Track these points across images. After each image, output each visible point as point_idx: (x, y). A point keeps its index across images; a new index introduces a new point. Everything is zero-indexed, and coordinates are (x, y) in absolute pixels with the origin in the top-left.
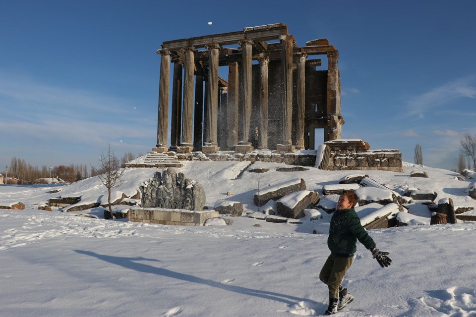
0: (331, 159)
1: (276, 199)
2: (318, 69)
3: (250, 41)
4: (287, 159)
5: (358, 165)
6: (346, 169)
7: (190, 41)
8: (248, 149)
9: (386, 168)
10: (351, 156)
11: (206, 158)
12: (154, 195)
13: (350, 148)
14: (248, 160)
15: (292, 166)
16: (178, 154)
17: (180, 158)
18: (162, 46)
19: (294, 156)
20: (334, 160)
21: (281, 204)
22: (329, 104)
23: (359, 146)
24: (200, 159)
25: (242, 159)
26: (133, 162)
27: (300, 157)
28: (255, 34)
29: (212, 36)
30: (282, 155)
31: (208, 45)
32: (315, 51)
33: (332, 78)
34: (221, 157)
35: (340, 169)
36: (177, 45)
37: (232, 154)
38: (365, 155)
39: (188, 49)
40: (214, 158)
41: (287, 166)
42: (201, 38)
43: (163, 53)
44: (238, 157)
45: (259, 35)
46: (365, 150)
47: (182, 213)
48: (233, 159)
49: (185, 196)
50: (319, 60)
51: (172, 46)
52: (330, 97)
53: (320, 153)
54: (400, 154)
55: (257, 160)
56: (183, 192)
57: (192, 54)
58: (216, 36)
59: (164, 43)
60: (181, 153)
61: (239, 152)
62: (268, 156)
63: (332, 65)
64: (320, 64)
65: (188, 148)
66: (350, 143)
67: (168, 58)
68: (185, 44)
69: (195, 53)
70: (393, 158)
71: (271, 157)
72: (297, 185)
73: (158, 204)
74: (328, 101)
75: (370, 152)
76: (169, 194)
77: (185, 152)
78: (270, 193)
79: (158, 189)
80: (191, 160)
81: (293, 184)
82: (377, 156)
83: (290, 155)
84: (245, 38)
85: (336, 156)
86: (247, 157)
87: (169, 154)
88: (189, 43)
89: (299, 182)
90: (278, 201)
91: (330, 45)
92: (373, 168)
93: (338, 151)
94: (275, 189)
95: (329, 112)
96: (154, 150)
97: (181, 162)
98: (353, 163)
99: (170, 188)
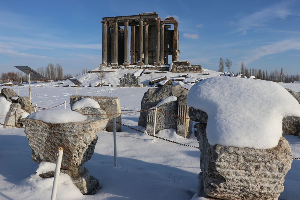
0: (175, 68)
1: (157, 83)
2: (169, 29)
3: (142, 20)
4: (158, 68)
5: (185, 71)
6: (181, 72)
7: (116, 18)
8: (142, 65)
9: (196, 72)
10: (183, 67)
11: (125, 68)
12: (124, 81)
13: (182, 64)
14: (142, 69)
15: (160, 71)
16: (112, 67)
17: (113, 68)
18: (102, 19)
19: (161, 67)
20: (176, 69)
21: (159, 84)
22: (174, 45)
23: (186, 63)
24: (122, 69)
25: (140, 68)
26: (94, 70)
27: (163, 67)
28: (145, 16)
29: (126, 16)
30: (156, 67)
31: (124, 20)
32: (168, 22)
33: (175, 34)
34: (131, 68)
35: (178, 72)
36: (110, 19)
37: (136, 66)
38: (188, 67)
39: (115, 21)
40: (128, 68)
41: (159, 71)
42: (121, 17)
43: (103, 22)
44: (138, 67)
45: (146, 17)
46: (188, 65)
47: (134, 86)
48: (136, 69)
49: (135, 81)
50: (170, 26)
51: (108, 20)
52: (174, 42)
53: (171, 66)
54: (201, 67)
55: (146, 69)
56: (134, 80)
57: (117, 23)
58: (128, 16)
59: (104, 18)
60: (114, 66)
61: (138, 65)
62: (150, 67)
63: (176, 28)
64: (170, 27)
65: (117, 64)
66: (182, 62)
67: (106, 24)
68: (114, 19)
69: (118, 23)
70: (198, 68)
71: (152, 68)
72: (164, 78)
73: (126, 83)
74: (174, 44)
75: (190, 66)
76: (130, 80)
77: (115, 66)
78: (155, 81)
79: (126, 79)
80: (118, 69)
81: (163, 77)
82: (192, 67)
83: (159, 67)
84: (140, 18)
85: (177, 67)
86: (141, 68)
87: (108, 67)
88: (116, 19)
89: (165, 77)
90: (158, 83)
91: (175, 20)
92: (191, 72)
93: (178, 65)
94: (157, 79)
95: (174, 49)
96: (101, 65)
97: (115, 70)
98: (183, 70)
99: (130, 79)
